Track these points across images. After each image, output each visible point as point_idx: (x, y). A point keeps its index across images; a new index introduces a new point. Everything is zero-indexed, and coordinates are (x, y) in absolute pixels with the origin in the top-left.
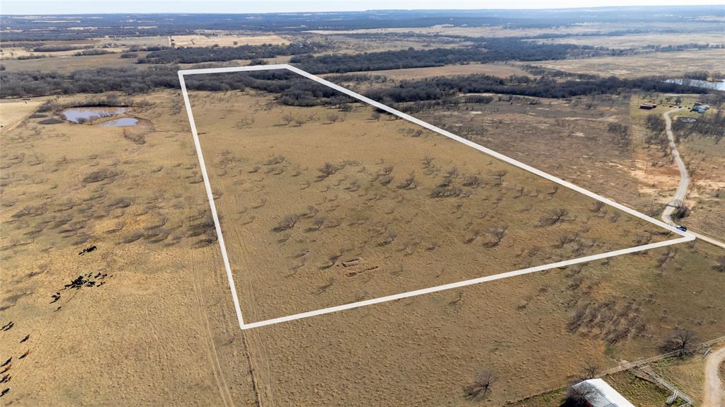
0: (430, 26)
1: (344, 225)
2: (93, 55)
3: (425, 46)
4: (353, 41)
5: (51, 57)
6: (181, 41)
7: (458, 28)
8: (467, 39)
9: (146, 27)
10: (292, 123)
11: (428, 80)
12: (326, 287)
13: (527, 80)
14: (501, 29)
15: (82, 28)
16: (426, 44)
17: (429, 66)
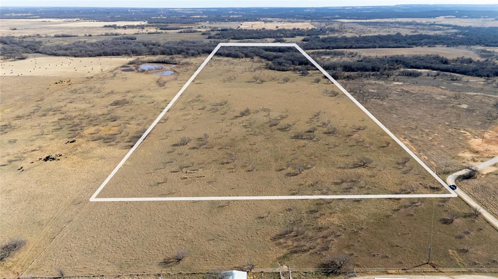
0: (434, 17)
1: (216, 149)
2: (189, 32)
3: (413, 32)
4: (360, 27)
5: (166, 33)
6: (246, 26)
7: (458, 19)
8: (455, 27)
9: (235, 16)
10: (258, 81)
11: (387, 57)
12: (160, 183)
13: (470, 61)
14: (493, 21)
15: (199, 17)
16: (414, 31)
17: (400, 47)
